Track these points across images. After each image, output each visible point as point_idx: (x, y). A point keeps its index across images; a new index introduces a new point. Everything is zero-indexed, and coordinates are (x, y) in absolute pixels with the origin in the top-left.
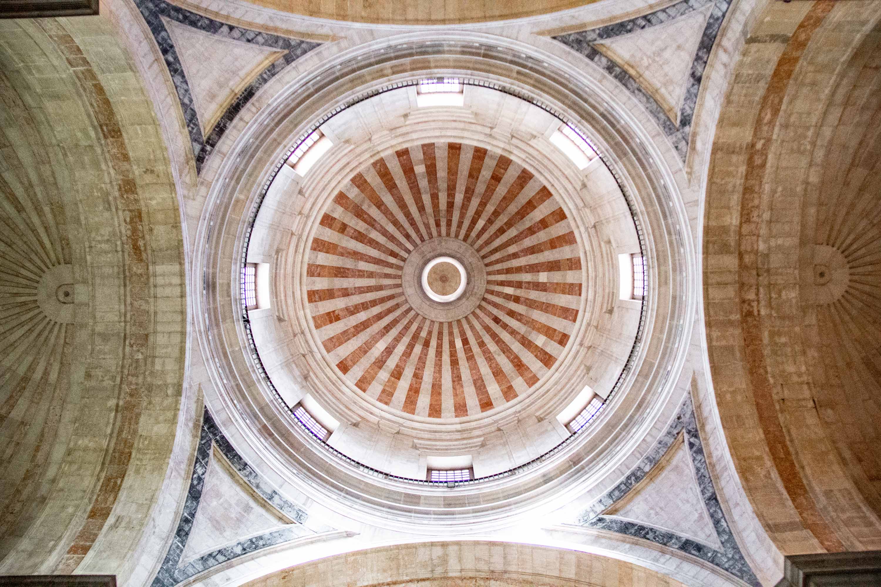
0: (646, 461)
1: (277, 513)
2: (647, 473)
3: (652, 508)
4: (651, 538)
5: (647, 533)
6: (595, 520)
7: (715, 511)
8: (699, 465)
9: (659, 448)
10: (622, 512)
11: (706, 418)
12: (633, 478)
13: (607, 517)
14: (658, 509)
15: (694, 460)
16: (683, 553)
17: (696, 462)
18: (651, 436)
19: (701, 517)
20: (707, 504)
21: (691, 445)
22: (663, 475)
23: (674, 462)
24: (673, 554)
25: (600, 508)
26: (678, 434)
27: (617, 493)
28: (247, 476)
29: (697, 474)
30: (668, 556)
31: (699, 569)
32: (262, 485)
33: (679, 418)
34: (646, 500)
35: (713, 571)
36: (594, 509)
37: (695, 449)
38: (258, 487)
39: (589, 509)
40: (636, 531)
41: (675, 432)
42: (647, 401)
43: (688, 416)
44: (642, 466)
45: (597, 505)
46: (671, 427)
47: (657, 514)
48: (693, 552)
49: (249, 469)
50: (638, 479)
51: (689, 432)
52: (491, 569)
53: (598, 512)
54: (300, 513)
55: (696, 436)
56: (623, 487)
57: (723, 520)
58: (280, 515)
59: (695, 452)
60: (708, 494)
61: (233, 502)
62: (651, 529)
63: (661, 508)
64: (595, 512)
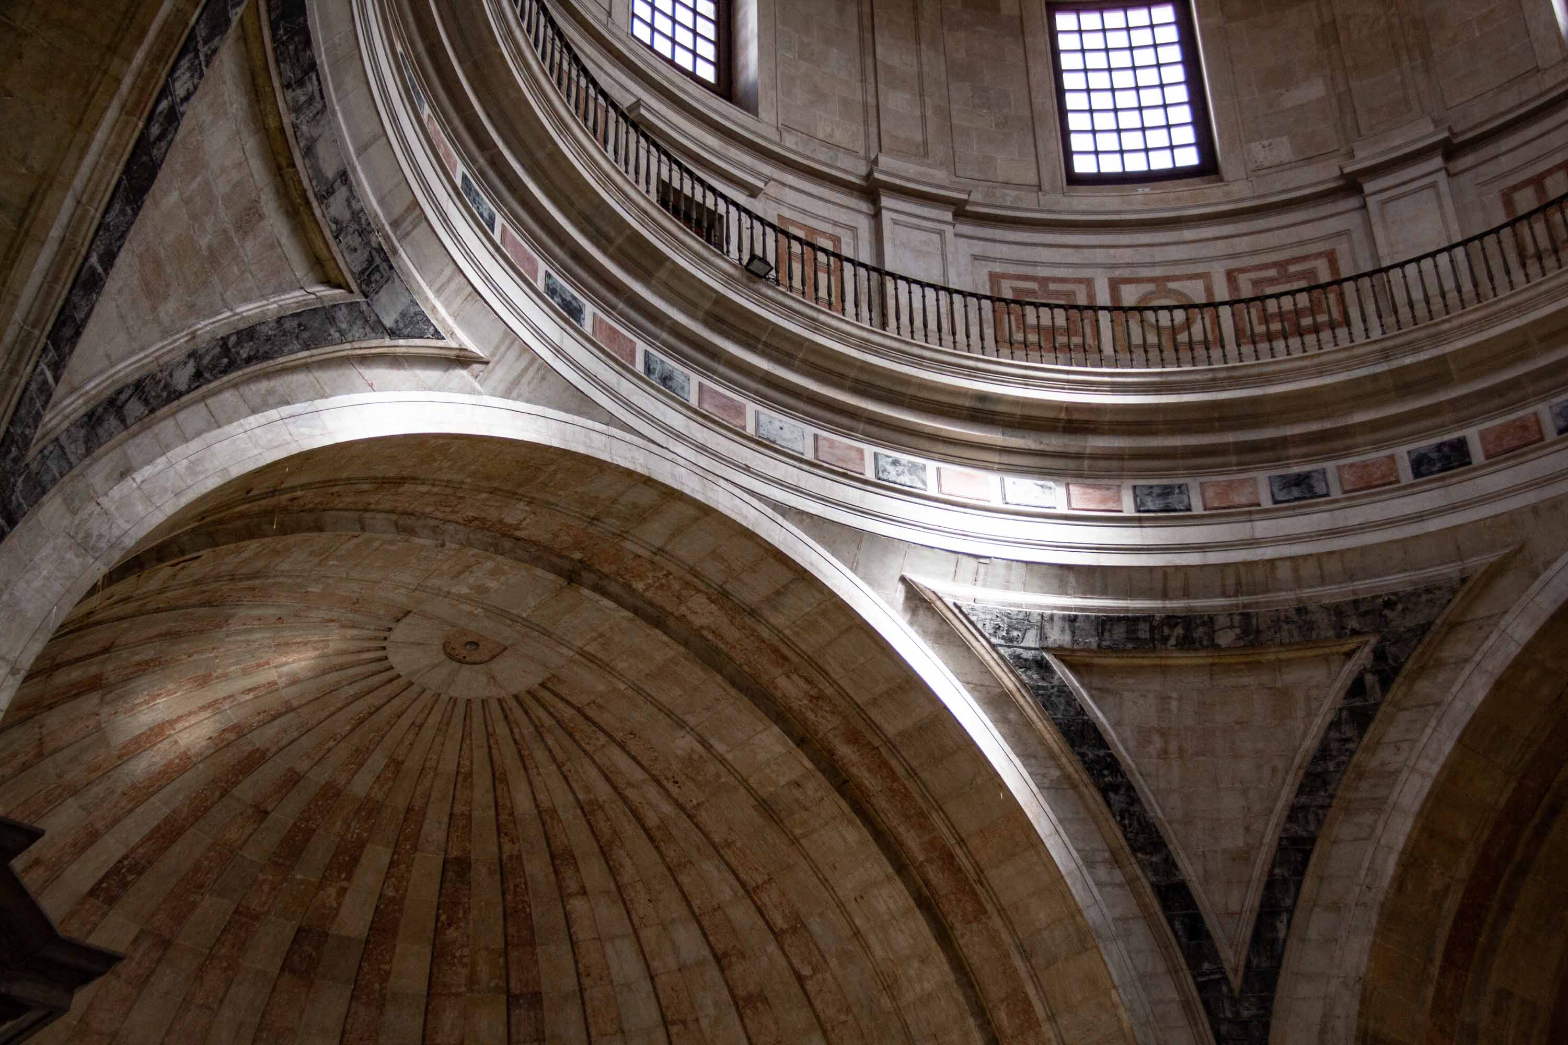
0: (1237, 619)
1: (319, 243)
2: (1217, 647)
3: (1163, 733)
4: (1117, 807)
5: (1115, 788)
6: (1028, 655)
7: (1285, 881)
8: (1334, 745)
9: (1288, 620)
10: (1096, 682)
11: (1440, 664)
12: (1179, 631)
13: (1061, 671)
14: (1173, 747)
15: (1334, 725)
16: (1156, 906)
17: (1332, 734)
18: (1296, 570)
19: (1244, 857)
20: (1281, 849)
21: (1357, 688)
22: (1245, 680)
23: (1290, 677)
24: (1131, 882)
25: (1058, 636)
26: (1355, 632)
27: (1120, 632)
28: (296, 109)
29: (1315, 760)
30: (1118, 876)
31: (1161, 968)
32: (321, 150)
33: (1389, 604)
34: (1164, 699)
35: (1186, 1005)
36: (1047, 626)
37: (1358, 703)
38: (309, 152)
39: (1035, 619)
40: (1098, 760)
41: (1353, 623)
42: (1348, 442)
43: (1410, 621)
44: (1222, 621)
45: (1058, 624)
46: (1356, 602)
47: (1164, 753)
48: (1178, 925)
49: (312, 87)
50: (1187, 643)
51: (1379, 655)
52: (728, 587)
53: (1050, 643)
54: (378, 260)
55: (1386, 683)
56: (1143, 632)
57: (1285, 917)
58: (324, 254)
59: (1352, 710)
60: (1297, 830)
61: (221, 188)
62: (1130, 788)
63: (1181, 750)
64: (1043, 636)
